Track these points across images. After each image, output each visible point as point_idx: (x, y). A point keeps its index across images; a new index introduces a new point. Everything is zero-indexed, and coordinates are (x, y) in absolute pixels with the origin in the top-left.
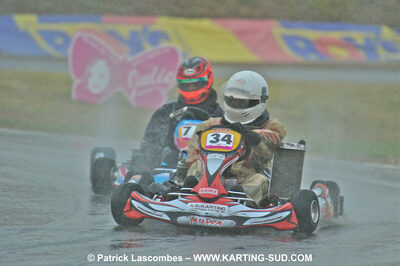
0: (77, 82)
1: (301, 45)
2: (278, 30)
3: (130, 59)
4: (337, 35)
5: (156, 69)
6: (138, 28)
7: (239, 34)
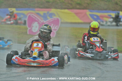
0: (29, 29)
1: (95, 17)
2: (88, 13)
3: (45, 22)
4: (106, 14)
5: (53, 25)
6: (46, 12)
7: (76, 14)
